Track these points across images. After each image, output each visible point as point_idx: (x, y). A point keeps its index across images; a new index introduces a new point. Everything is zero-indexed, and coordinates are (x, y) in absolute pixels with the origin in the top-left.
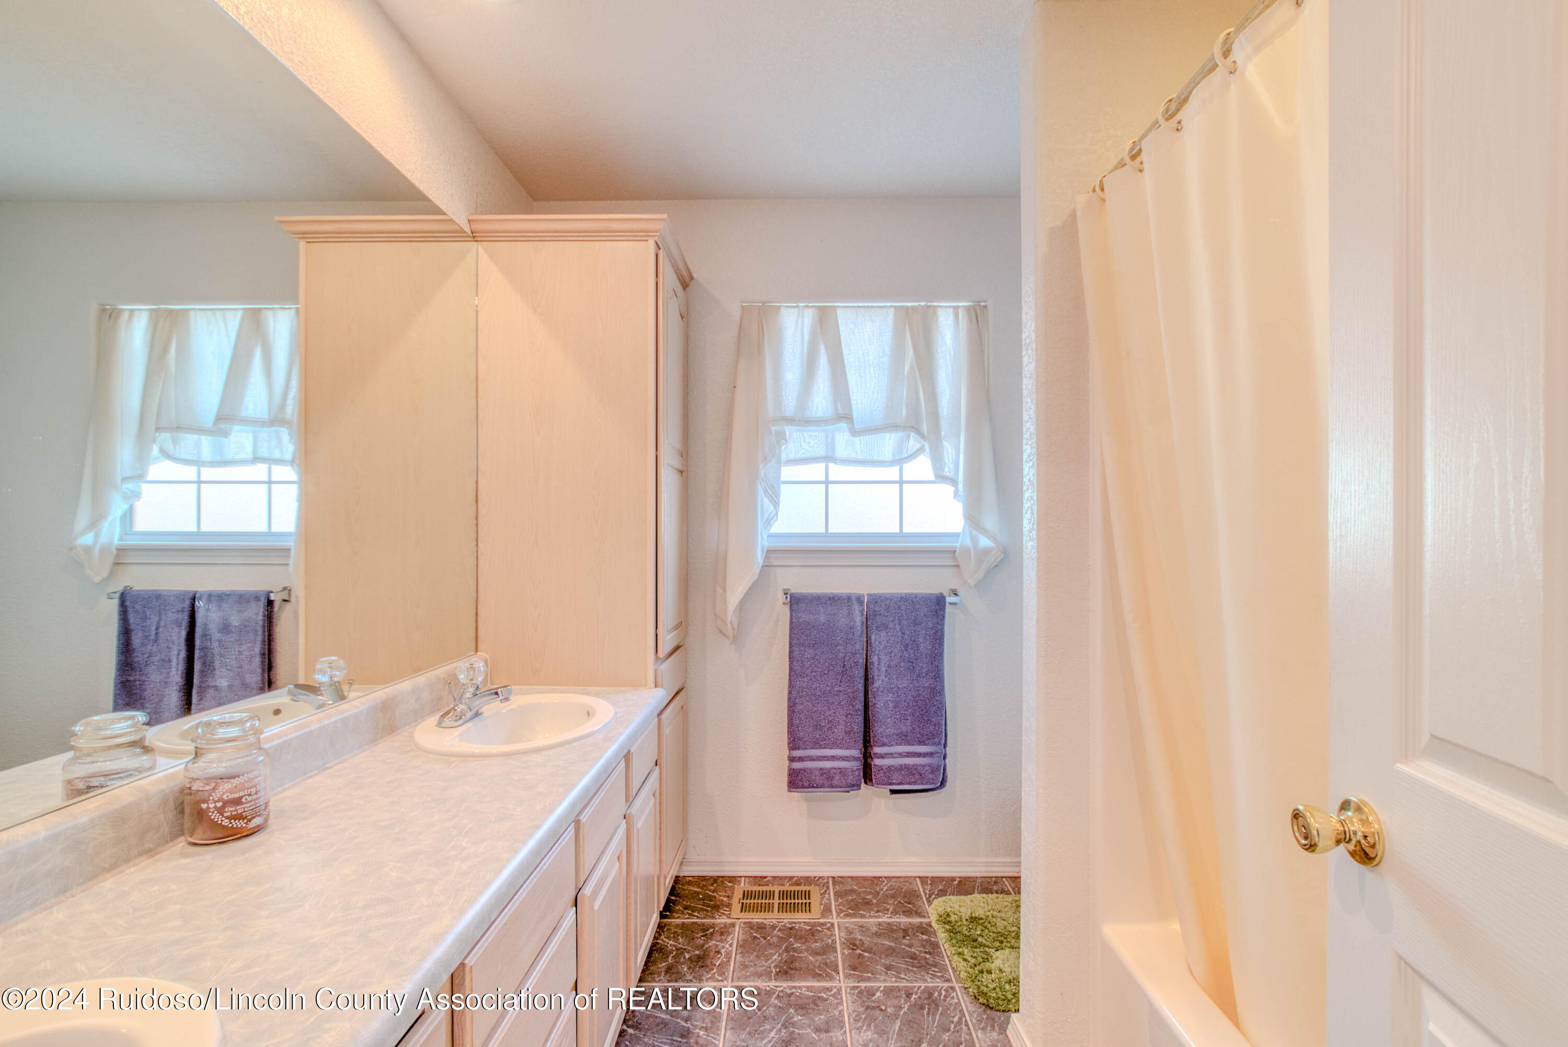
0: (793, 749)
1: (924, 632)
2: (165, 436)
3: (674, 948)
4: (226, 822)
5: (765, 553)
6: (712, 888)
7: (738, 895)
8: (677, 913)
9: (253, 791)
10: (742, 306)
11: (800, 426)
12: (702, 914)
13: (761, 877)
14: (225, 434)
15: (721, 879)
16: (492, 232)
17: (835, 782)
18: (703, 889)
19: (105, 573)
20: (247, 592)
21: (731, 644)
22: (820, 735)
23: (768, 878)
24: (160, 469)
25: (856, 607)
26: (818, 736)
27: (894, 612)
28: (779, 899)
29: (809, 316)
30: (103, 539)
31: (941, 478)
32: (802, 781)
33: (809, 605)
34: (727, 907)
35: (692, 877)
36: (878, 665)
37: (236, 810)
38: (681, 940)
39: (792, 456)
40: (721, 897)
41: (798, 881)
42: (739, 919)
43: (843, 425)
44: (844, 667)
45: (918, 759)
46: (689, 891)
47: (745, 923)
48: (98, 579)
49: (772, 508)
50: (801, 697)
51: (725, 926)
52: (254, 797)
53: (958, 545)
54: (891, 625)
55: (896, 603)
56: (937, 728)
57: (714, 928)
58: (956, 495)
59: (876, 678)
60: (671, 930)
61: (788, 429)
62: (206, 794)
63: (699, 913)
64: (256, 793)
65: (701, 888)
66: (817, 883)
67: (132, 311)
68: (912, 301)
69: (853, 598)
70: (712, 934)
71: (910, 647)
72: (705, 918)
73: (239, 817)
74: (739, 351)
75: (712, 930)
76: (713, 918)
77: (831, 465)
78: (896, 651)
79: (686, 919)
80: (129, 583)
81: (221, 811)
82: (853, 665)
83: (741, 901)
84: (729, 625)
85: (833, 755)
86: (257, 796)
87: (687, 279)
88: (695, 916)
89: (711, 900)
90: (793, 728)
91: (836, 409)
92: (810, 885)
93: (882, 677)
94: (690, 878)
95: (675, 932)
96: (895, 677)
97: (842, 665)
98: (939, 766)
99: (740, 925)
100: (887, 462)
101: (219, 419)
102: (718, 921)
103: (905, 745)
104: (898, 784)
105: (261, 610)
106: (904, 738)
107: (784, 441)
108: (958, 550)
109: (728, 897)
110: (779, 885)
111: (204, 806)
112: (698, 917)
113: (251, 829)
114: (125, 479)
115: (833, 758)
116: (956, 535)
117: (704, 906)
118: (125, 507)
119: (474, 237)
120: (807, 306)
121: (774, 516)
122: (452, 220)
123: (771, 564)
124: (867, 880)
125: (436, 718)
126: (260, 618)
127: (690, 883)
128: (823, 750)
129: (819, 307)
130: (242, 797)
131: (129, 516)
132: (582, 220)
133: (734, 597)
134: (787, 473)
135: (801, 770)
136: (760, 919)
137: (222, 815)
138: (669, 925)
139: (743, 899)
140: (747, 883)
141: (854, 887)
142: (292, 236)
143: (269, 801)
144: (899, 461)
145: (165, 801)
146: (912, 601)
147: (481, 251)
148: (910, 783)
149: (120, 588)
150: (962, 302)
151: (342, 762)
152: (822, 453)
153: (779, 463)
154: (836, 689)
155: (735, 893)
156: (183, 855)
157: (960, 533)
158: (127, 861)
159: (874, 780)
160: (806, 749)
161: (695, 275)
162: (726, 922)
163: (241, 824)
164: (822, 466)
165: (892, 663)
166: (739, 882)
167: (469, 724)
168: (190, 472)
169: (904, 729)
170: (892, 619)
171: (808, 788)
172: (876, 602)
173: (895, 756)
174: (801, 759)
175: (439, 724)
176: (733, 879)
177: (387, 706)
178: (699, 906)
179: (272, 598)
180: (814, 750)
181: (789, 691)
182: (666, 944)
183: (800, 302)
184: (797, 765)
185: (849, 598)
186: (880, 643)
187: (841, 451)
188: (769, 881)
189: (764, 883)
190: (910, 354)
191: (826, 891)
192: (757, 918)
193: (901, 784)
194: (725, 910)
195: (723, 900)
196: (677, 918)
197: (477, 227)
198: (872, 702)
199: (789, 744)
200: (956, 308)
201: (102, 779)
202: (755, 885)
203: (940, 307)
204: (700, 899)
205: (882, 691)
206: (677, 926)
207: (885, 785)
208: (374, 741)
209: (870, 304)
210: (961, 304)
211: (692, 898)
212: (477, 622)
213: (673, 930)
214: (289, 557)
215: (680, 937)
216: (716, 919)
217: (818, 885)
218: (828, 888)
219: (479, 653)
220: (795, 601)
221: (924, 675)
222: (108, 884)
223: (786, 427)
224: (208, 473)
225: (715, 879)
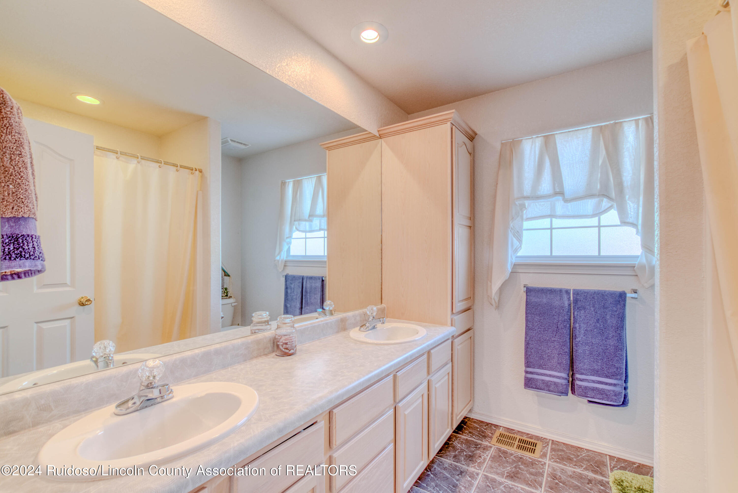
0: (527, 367)
1: (610, 313)
2: (296, 223)
3: (460, 448)
4: (283, 350)
5: (513, 266)
6: (485, 427)
7: (497, 434)
8: (465, 434)
9: (291, 341)
10: (502, 143)
11: (534, 200)
12: (477, 438)
13: (511, 429)
14: (311, 221)
15: (490, 425)
16: (387, 133)
17: (551, 389)
18: (480, 427)
19: (282, 269)
20: (317, 276)
21: (495, 310)
22: (543, 362)
23: (515, 431)
24: (296, 234)
25: (565, 297)
26: (542, 363)
27: (590, 300)
28: (519, 442)
29: (538, 142)
30: (282, 258)
31: (624, 223)
32: (532, 385)
33: (537, 293)
34: (490, 438)
35: (476, 420)
36: (579, 329)
37: (286, 346)
38: (464, 446)
39: (529, 216)
40: (488, 432)
41: (532, 437)
42: (495, 445)
43: (560, 198)
44: (557, 328)
45: (605, 386)
46: (473, 425)
47: (497, 448)
48: (280, 271)
49: (518, 243)
50: (532, 341)
51: (487, 446)
52: (291, 343)
53: (637, 263)
54: (588, 307)
55: (591, 295)
56: (619, 370)
57: (481, 445)
58: (637, 233)
59: (577, 336)
60: (460, 440)
61: (527, 203)
62: (279, 340)
63: (475, 437)
64: (292, 342)
65: (480, 426)
66: (542, 440)
67: (289, 182)
68: (604, 122)
69: (564, 291)
70: (479, 448)
71: (600, 321)
72: (478, 440)
73: (287, 349)
74: (499, 166)
75: (479, 446)
76: (482, 441)
77: (553, 219)
78: (591, 322)
79: (468, 437)
80: (288, 272)
81: (282, 346)
82: (563, 327)
83: (498, 437)
84: (493, 300)
85: (550, 374)
86: (292, 343)
87: (473, 135)
88: (473, 437)
89: (483, 433)
90: (527, 356)
91: (554, 189)
92: (538, 440)
93: (582, 336)
94: (475, 420)
95: (462, 442)
96: (590, 337)
97: (556, 326)
98: (620, 393)
99: (494, 448)
100: (589, 215)
101: (310, 216)
102: (484, 443)
103: (596, 376)
104: (591, 398)
105: (320, 283)
106: (596, 373)
107: (524, 208)
108: (636, 266)
109: (492, 434)
110: (521, 436)
111: (278, 343)
112: (474, 438)
113: (290, 354)
114: (287, 238)
115: (550, 376)
116: (637, 257)
117: (479, 434)
118: (288, 247)
119: (380, 137)
120: (537, 137)
121: (519, 247)
122: (370, 133)
123: (517, 271)
124: (573, 447)
125: (359, 328)
126: (320, 286)
127: (474, 422)
128: (544, 370)
129: (544, 136)
130: (288, 343)
131: (288, 250)
132: (419, 121)
133: (495, 286)
134: (526, 225)
135: (531, 378)
136: (505, 448)
137: (282, 347)
138: (460, 437)
139: (499, 437)
140: (503, 430)
141: (564, 449)
142: (325, 149)
143: (296, 345)
144: (598, 214)
145: (270, 340)
146: (602, 295)
147: (383, 142)
148: (599, 399)
149: (285, 274)
150: (642, 115)
151: (325, 338)
152: (549, 213)
153: (522, 220)
154: (553, 339)
155: (496, 433)
156: (273, 358)
157: (639, 256)
158: (260, 356)
159: (576, 393)
160: (534, 368)
161: (478, 132)
162: (487, 445)
163: (287, 351)
164: (549, 220)
165: (589, 329)
166: (499, 429)
167: (370, 331)
168: (303, 235)
169: (596, 367)
170: (589, 304)
171: (535, 389)
172: (578, 294)
173: (590, 381)
174: (531, 373)
175: (360, 329)
176: (496, 426)
177: (343, 320)
178: (476, 434)
179: (323, 279)
180: (539, 370)
181: (525, 337)
182: (457, 445)
183: (534, 135)
184: (530, 376)
185: (561, 291)
186: (580, 317)
187: (559, 210)
188: (515, 432)
189: (512, 433)
190: (603, 153)
191: (546, 446)
192: (504, 447)
193: (593, 398)
194: (489, 439)
195: (489, 434)
196: (465, 436)
197: (381, 133)
198: (575, 349)
199: (525, 364)
200: (637, 121)
201: (258, 331)
202: (507, 432)
203: (625, 121)
204: (477, 431)
205: (581, 344)
206: (464, 439)
207: (583, 396)
208: (338, 332)
209: (576, 129)
210: (641, 117)
211: (474, 429)
212: (381, 291)
213: (462, 440)
214: (326, 264)
215: (464, 444)
216: (483, 442)
217: (542, 442)
218: (548, 445)
219: (382, 304)
220: (529, 291)
221: (610, 338)
222: (254, 361)
223: (525, 201)
224: (309, 235)
225: (488, 424)
